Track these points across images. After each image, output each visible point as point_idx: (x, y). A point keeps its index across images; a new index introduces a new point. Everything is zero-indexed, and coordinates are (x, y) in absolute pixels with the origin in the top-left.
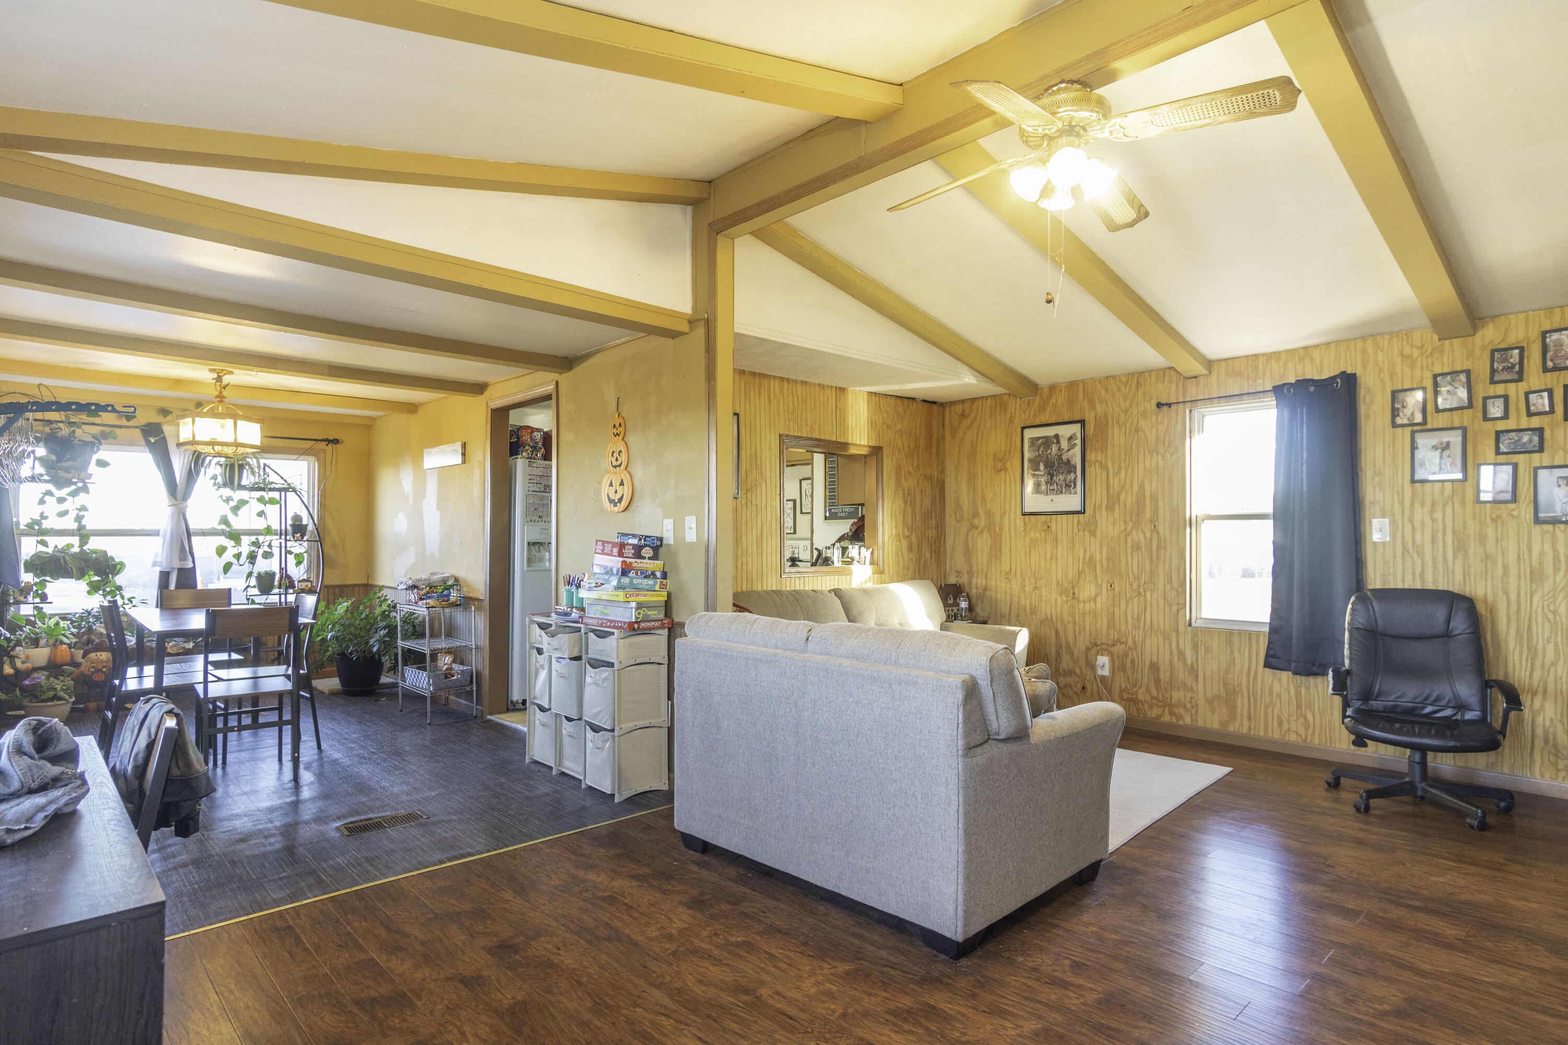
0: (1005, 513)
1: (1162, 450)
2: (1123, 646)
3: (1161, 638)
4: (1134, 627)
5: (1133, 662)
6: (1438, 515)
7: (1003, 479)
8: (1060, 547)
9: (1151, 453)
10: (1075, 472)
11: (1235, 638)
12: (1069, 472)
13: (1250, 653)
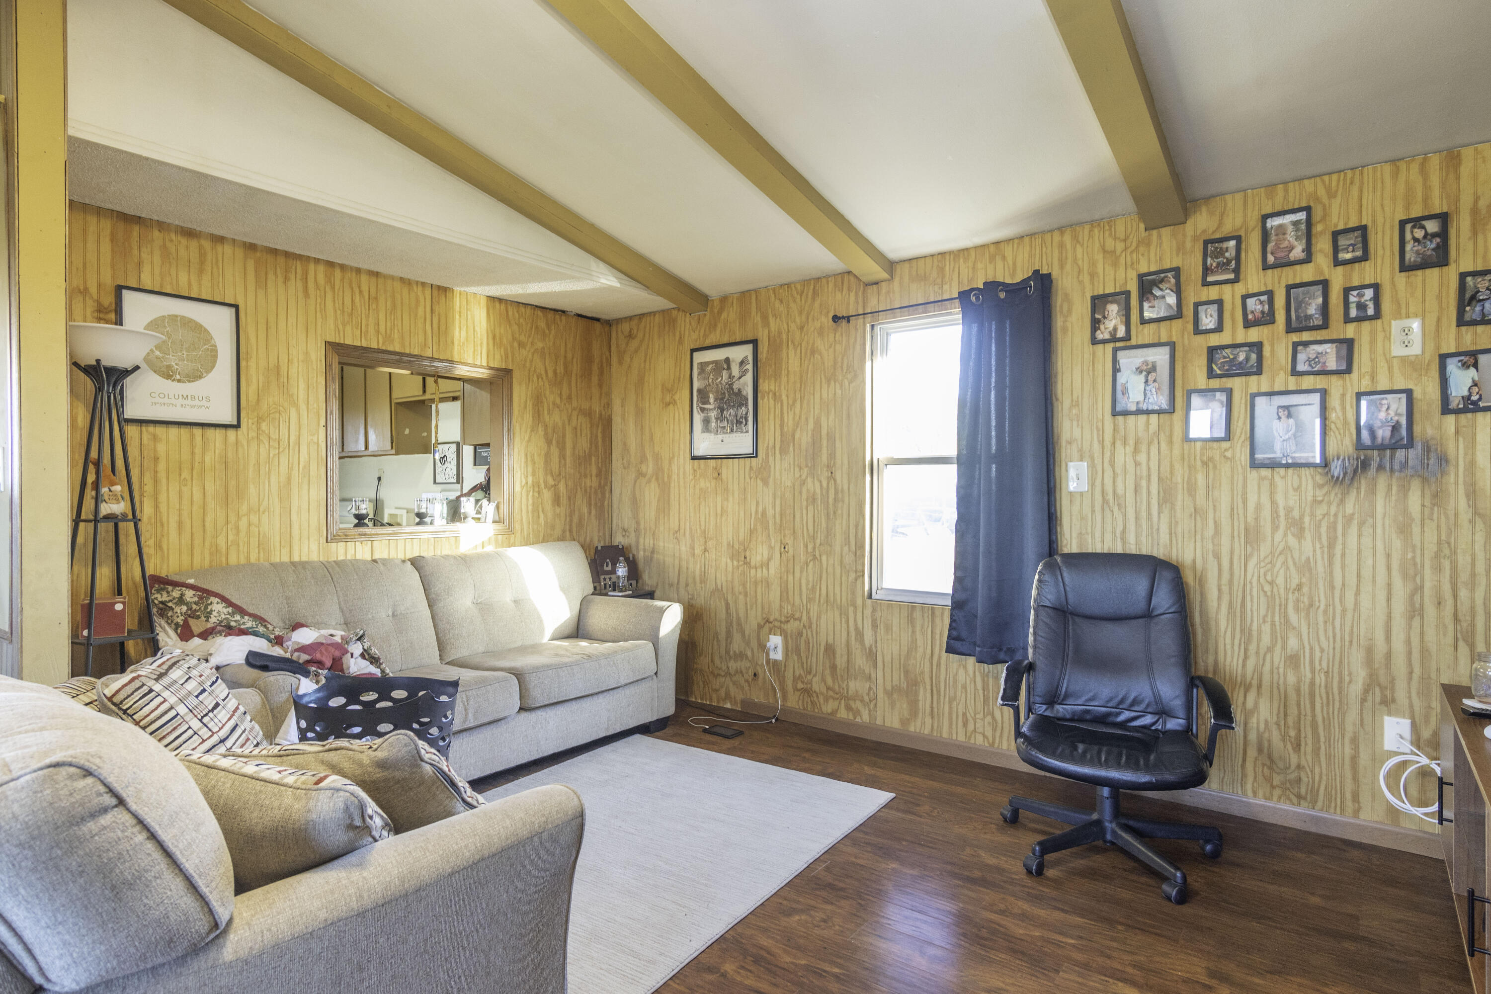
0: (673, 457)
1: (840, 378)
2: (797, 623)
3: (837, 613)
4: (811, 600)
5: (807, 642)
6: (1142, 458)
7: (672, 415)
8: (731, 499)
9: (828, 381)
10: (747, 406)
11: (917, 614)
12: (740, 405)
13: (933, 632)
